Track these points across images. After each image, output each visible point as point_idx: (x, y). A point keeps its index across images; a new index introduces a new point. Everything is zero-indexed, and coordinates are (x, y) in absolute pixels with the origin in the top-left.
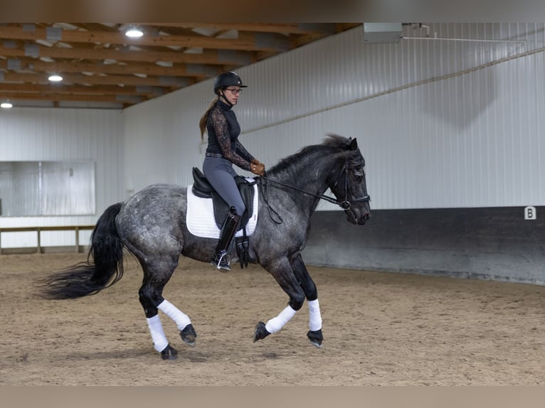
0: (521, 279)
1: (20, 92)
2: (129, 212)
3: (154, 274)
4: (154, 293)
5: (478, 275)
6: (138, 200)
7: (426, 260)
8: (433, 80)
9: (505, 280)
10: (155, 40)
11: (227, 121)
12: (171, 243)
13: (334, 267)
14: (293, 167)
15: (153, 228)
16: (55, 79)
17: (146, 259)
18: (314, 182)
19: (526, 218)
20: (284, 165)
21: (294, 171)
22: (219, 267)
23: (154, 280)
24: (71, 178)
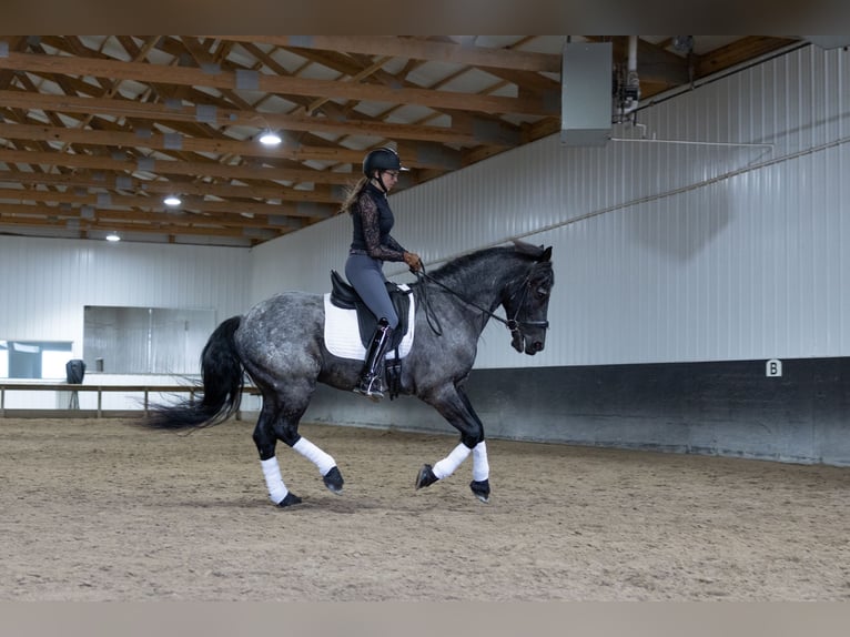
0: (758, 454)
1: (130, 221)
2: (251, 325)
3: (287, 404)
4: (288, 428)
5: (701, 449)
6: (263, 311)
7: (631, 430)
8: (646, 199)
9: (737, 455)
10: (295, 152)
11: (378, 209)
12: (307, 362)
13: (510, 440)
14: (463, 272)
15: (284, 345)
16: (173, 202)
17: (276, 385)
18: (488, 292)
19: (769, 374)
20: (450, 268)
21: (465, 277)
22: (369, 393)
23: (288, 411)
24: (187, 333)
